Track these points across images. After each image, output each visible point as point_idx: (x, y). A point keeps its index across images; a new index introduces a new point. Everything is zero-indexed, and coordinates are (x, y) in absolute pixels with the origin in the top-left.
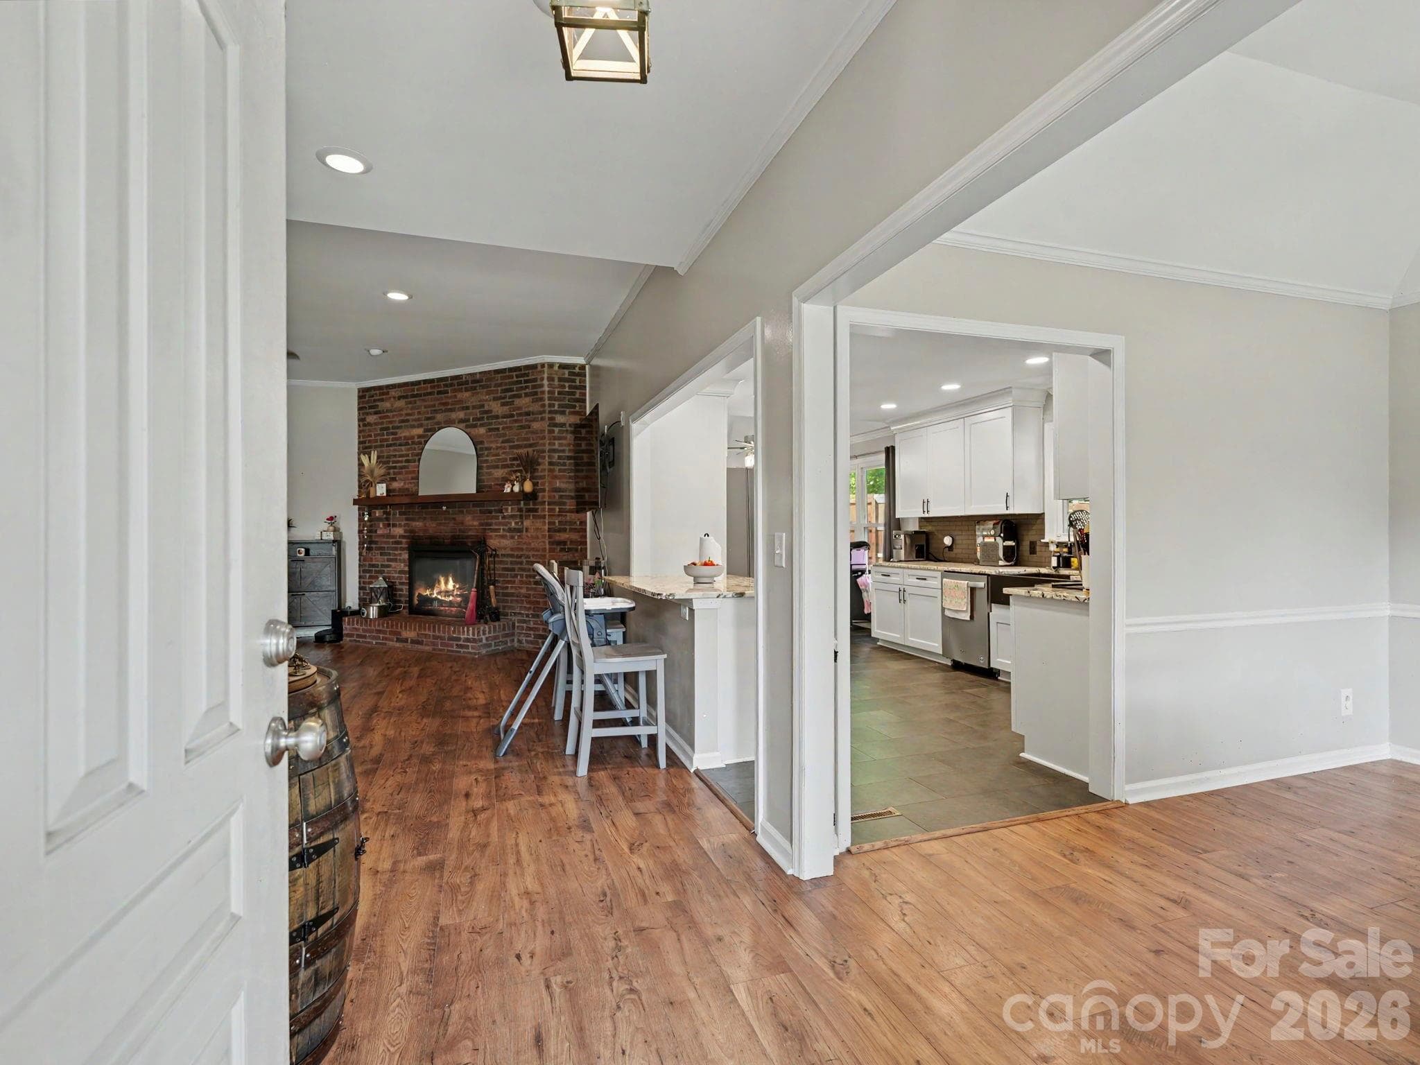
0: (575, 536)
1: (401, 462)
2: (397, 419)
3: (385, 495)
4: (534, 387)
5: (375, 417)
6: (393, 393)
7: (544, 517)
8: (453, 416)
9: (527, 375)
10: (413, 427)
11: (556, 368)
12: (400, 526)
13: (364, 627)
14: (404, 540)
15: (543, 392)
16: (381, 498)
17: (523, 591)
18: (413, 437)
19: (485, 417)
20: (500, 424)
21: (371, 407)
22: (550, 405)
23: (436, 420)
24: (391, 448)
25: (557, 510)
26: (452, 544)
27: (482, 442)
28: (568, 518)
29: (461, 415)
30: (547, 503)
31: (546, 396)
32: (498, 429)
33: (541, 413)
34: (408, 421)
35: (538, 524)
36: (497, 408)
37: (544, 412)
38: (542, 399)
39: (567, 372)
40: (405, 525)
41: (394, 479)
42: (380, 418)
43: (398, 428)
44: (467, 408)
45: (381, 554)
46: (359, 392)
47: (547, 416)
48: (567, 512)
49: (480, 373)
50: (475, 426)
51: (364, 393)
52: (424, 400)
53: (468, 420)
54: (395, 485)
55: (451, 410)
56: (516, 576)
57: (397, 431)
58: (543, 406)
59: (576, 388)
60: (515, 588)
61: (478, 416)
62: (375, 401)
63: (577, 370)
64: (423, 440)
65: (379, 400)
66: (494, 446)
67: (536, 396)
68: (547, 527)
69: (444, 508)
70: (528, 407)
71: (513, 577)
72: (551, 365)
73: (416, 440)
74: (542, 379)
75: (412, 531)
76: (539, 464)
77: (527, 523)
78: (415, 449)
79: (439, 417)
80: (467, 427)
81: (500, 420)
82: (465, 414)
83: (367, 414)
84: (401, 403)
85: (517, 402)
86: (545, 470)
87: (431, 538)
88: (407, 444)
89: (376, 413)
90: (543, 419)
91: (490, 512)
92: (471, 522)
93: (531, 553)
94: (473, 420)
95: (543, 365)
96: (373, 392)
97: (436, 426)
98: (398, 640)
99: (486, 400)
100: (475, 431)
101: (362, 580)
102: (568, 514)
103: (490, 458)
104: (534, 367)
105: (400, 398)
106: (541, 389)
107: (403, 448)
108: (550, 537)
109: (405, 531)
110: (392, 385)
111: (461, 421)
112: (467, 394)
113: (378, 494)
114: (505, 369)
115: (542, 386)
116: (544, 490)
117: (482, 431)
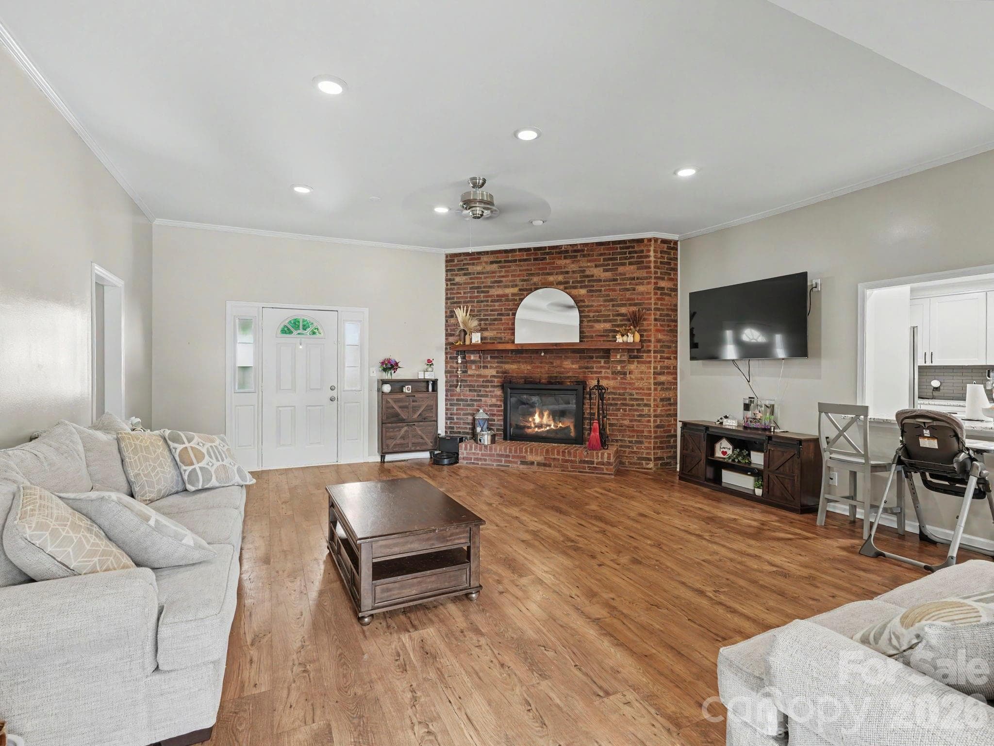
0: (670, 378)
1: (494, 315)
2: (489, 280)
3: (480, 342)
4: (641, 257)
5: (465, 278)
6: (485, 258)
7: (650, 362)
8: (551, 278)
9: (633, 247)
10: (506, 287)
11: (659, 241)
12: (491, 367)
13: (483, 452)
14: (496, 380)
15: (650, 262)
16: (475, 345)
17: (626, 422)
18: (507, 295)
19: (586, 281)
20: (602, 286)
21: (460, 270)
22: (656, 273)
23: (532, 282)
24: (482, 304)
25: (659, 357)
26: (550, 383)
27: (583, 301)
28: (665, 363)
29: (560, 278)
30: (652, 352)
31: (652, 265)
32: (600, 291)
33: (646, 278)
34: (501, 282)
35: (643, 368)
36: (598, 273)
37: (651, 277)
38: (649, 267)
39: (666, 246)
40: (497, 367)
41: (486, 329)
42: (471, 279)
43: (490, 287)
44: (567, 273)
45: (470, 390)
46: (447, 257)
47: (653, 281)
48: (665, 359)
49: (580, 244)
50: (575, 288)
51: (450, 259)
52: (518, 266)
53: (568, 282)
54: (486, 334)
55: (549, 274)
56: (619, 410)
57: (490, 290)
58: (650, 272)
59: (671, 259)
60: (618, 420)
61: (579, 279)
62: (464, 264)
63: (672, 245)
64: (518, 298)
65: (468, 264)
66: (595, 304)
67: (641, 264)
68: (652, 371)
69: (543, 354)
70: (632, 273)
71: (616, 411)
72: (656, 240)
73: (510, 297)
74: (649, 251)
75: (504, 372)
76: (645, 320)
77: (632, 367)
78: (509, 305)
79: (535, 279)
80: (566, 288)
81: (603, 283)
82: (565, 278)
83: (456, 275)
84: (495, 267)
85: (621, 269)
86: (651, 324)
87: (525, 378)
88: (500, 301)
89: (465, 274)
90: (649, 283)
91: (592, 358)
92: (570, 366)
93: (634, 392)
94: (573, 283)
95: (650, 240)
96: (462, 258)
97: (533, 287)
98: (523, 463)
99: (588, 267)
100: (574, 292)
101: (449, 412)
102: (666, 360)
103: (591, 314)
104: (640, 241)
105: (492, 263)
106: (648, 259)
107: (497, 304)
108: (655, 378)
109: (497, 372)
110: (484, 252)
111: (559, 283)
112: (568, 261)
113: (474, 341)
114: (609, 242)
115: (648, 256)
116: (650, 341)
117: (583, 292)
